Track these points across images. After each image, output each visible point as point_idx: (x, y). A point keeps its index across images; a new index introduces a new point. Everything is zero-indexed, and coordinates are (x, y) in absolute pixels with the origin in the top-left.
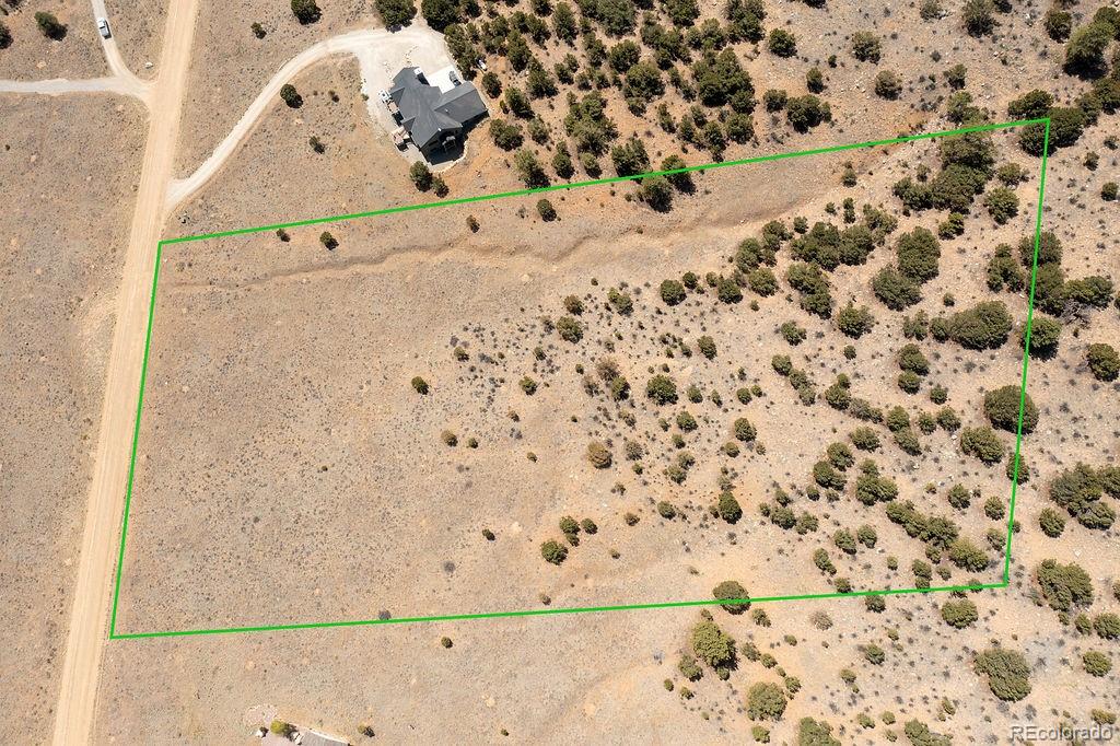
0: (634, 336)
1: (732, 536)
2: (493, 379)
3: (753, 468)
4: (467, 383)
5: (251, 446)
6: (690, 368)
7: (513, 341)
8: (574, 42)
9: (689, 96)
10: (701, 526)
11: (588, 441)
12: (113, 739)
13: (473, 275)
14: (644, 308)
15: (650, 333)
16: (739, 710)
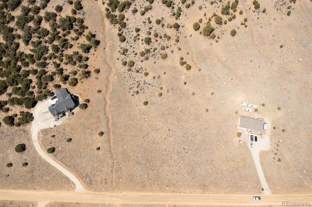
0: (133, 48)
1: (183, 27)
2: (144, 84)
3: (167, 21)
4: (145, 91)
5: (163, 153)
6: (142, 34)
7: (133, 79)
8: (48, 63)
9: (69, 33)
10: (180, 33)
11: (160, 59)
12: (249, 186)
13: (114, 91)
14: (126, 46)
15: (133, 44)
16: (221, 27)
